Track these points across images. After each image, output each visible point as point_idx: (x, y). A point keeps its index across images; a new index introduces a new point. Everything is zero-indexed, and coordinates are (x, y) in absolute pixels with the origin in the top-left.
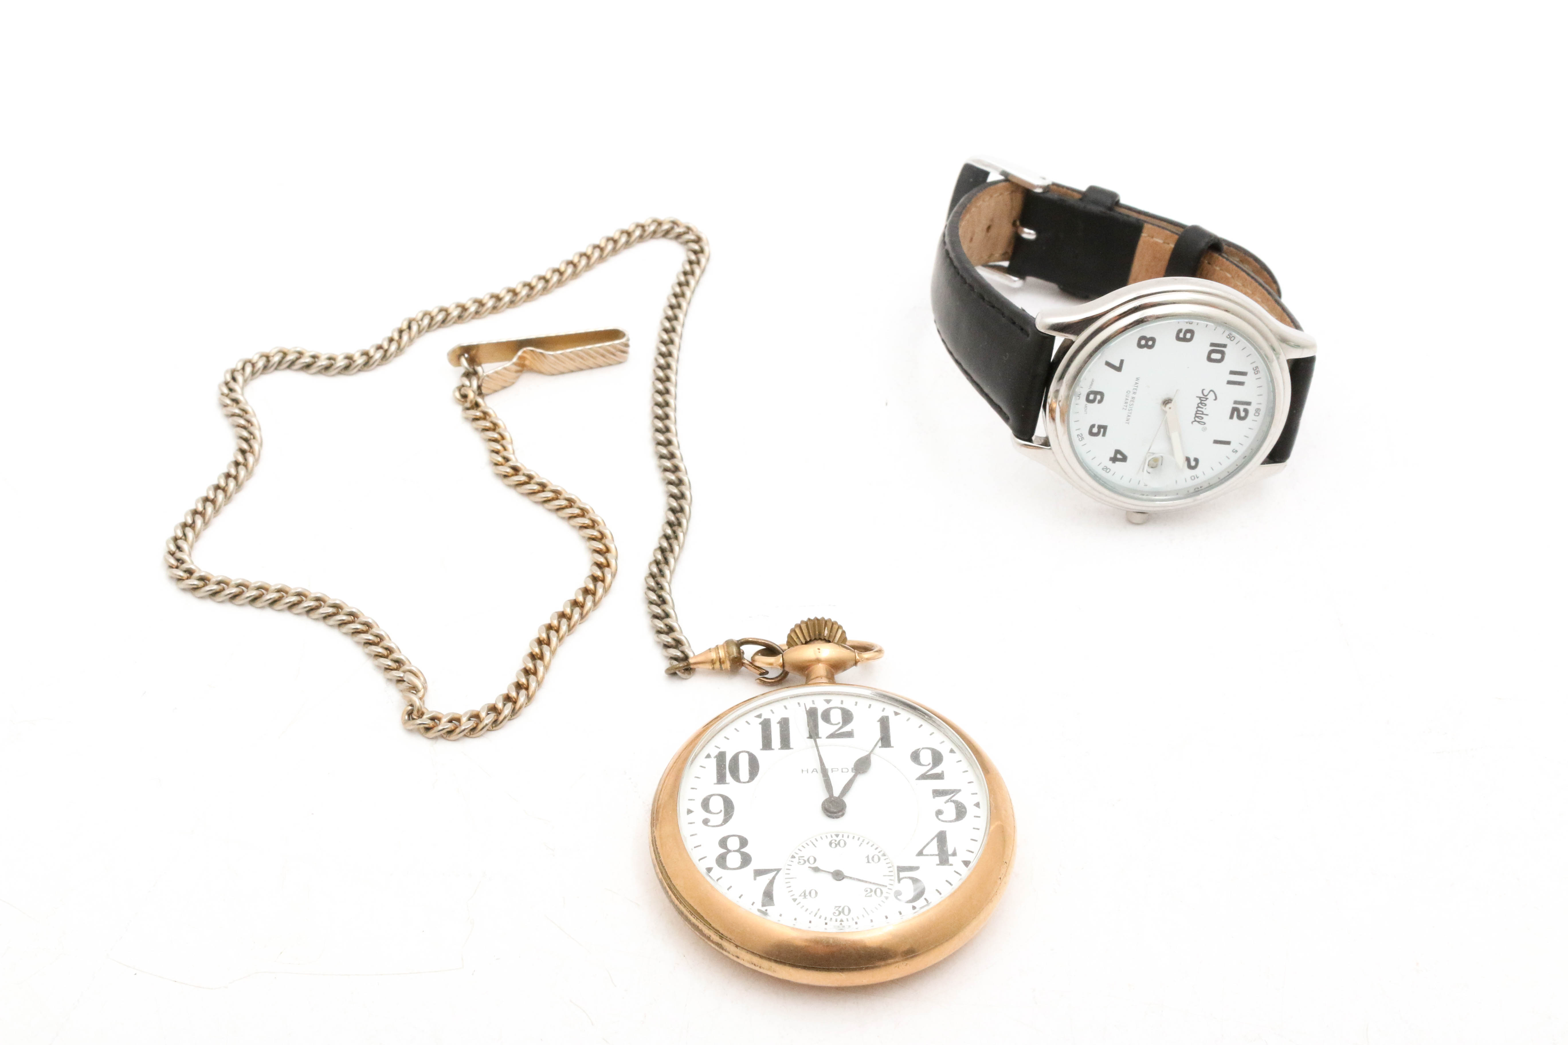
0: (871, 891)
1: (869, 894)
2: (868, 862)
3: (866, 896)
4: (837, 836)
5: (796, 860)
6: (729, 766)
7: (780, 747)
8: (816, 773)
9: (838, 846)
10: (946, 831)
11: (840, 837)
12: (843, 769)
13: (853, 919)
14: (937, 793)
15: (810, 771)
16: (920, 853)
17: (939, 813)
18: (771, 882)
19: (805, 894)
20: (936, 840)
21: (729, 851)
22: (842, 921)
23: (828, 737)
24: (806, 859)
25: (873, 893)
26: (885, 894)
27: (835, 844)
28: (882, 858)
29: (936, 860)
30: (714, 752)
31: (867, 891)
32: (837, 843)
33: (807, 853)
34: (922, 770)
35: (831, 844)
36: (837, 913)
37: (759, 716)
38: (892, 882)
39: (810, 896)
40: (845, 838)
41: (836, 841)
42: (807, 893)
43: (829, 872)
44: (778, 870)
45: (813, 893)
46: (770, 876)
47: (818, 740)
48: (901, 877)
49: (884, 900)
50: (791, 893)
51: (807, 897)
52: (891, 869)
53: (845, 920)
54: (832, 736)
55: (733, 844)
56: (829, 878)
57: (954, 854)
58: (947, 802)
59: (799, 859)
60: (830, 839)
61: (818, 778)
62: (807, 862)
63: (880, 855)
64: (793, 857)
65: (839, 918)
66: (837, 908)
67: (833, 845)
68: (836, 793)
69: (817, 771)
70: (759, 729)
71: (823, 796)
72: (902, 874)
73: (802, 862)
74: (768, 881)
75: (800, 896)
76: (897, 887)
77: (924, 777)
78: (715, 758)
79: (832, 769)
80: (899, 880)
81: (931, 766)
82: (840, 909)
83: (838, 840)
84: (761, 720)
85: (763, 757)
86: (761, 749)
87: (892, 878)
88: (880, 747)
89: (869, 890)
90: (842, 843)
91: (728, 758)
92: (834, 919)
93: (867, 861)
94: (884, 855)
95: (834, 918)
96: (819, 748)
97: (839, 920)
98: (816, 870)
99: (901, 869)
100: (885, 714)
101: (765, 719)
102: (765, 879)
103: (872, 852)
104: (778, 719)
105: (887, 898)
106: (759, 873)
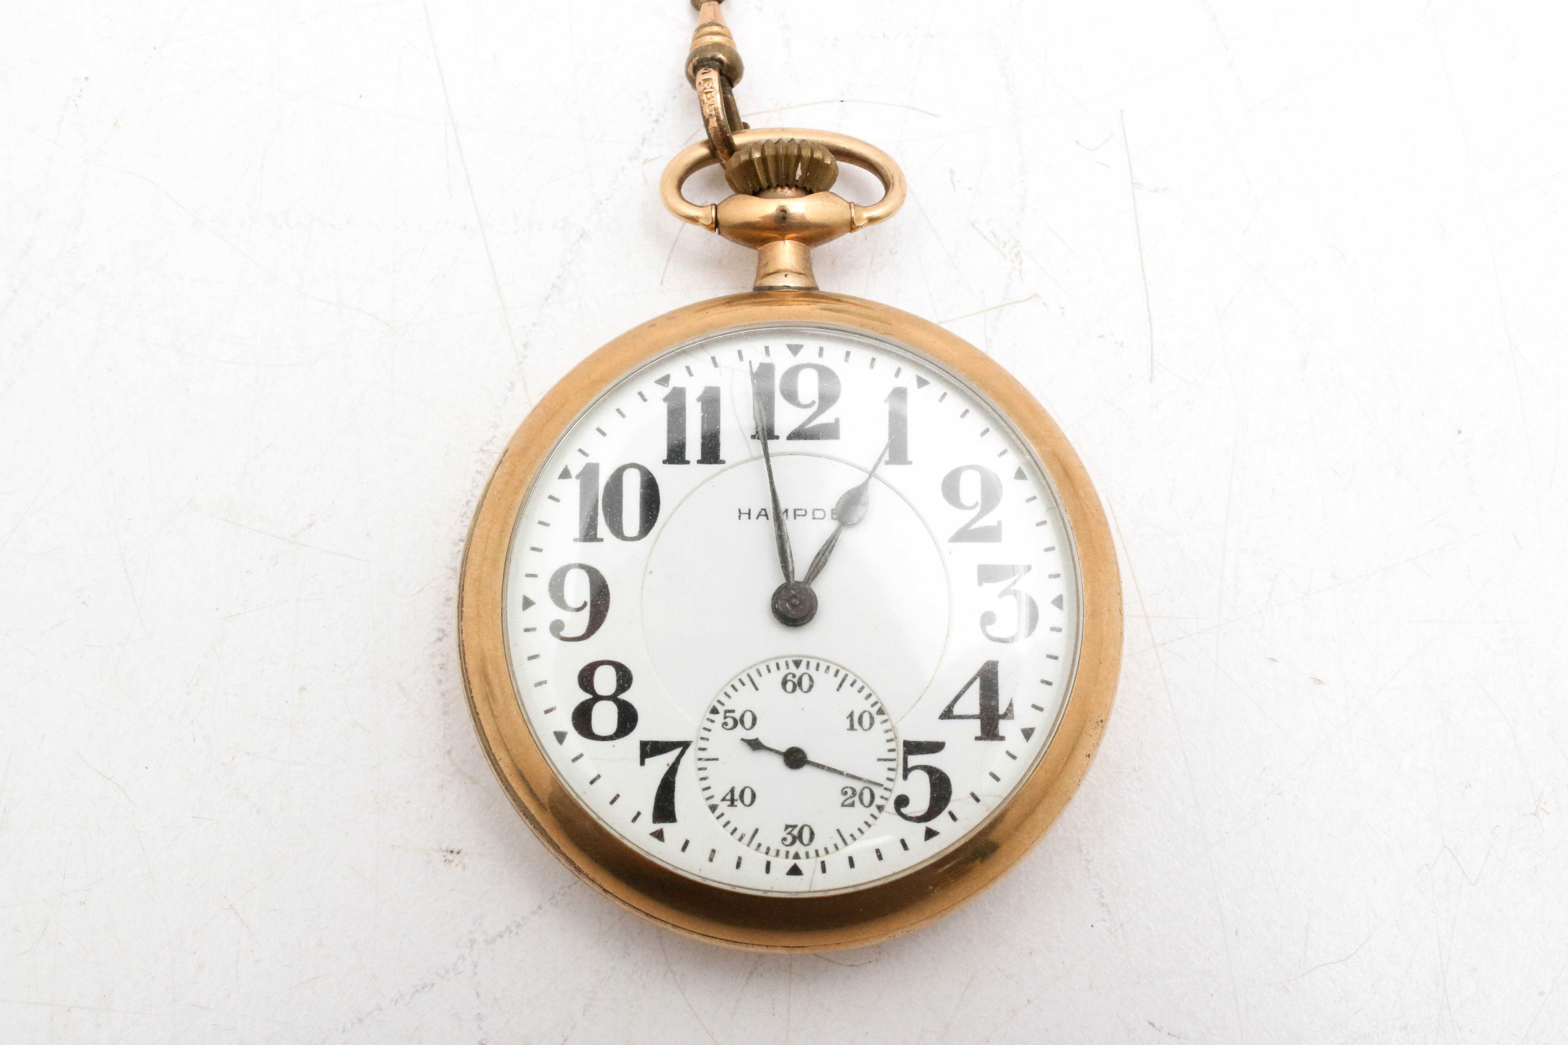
0: (854, 790)
1: (850, 801)
2: (852, 728)
3: (843, 805)
4: (797, 664)
5: (719, 718)
6: (604, 500)
7: (699, 458)
8: (765, 518)
9: (798, 688)
10: (997, 662)
11: (803, 668)
12: (816, 512)
13: (817, 855)
14: (987, 574)
15: (754, 514)
16: (948, 714)
17: (987, 619)
18: (673, 770)
19: (733, 795)
20: (977, 684)
21: (597, 698)
22: (796, 856)
23: (790, 437)
24: (737, 715)
25: (856, 799)
26: (878, 801)
27: (794, 683)
28: (878, 719)
29: (975, 726)
30: (576, 465)
31: (846, 793)
32: (796, 680)
33: (739, 703)
34: (961, 518)
35: (784, 683)
36: (790, 839)
37: (664, 381)
38: (891, 775)
39: (742, 801)
40: (812, 671)
41: (794, 676)
42: (737, 795)
43: (777, 752)
44: (685, 745)
45: (747, 797)
46: (670, 757)
47: (771, 443)
48: (910, 765)
49: (876, 812)
50: (708, 793)
51: (736, 803)
52: (892, 745)
53: (802, 854)
54: (796, 435)
55: (606, 680)
56: (778, 762)
57: (1009, 714)
58: (1002, 595)
59: (725, 717)
60: (784, 671)
61: (767, 526)
62: (739, 724)
63: (874, 711)
64: (714, 711)
65: (792, 850)
66: (790, 829)
67: (790, 686)
68: (800, 573)
69: (766, 515)
70: (662, 410)
71: (776, 580)
72: (914, 760)
73: (730, 722)
74: (666, 769)
75: (724, 799)
76: (901, 787)
77: (964, 535)
78: (577, 477)
79: (795, 510)
80: (907, 771)
81: (977, 510)
82: (796, 832)
83: (798, 674)
84: (666, 391)
85: (666, 477)
86: (664, 462)
87: (892, 765)
88: (887, 463)
89: (850, 792)
90: (806, 683)
91: (604, 478)
92: (782, 853)
93: (848, 726)
94: (881, 712)
95: (783, 849)
96: (771, 459)
97: (791, 855)
98: (755, 745)
99: (912, 748)
100: (900, 383)
101: (674, 389)
102: (660, 764)
103: (860, 705)
104: (699, 392)
105: (880, 808)
106: (650, 749)
